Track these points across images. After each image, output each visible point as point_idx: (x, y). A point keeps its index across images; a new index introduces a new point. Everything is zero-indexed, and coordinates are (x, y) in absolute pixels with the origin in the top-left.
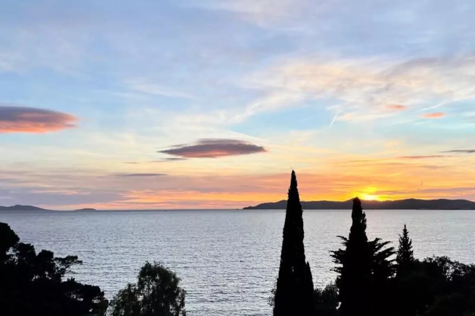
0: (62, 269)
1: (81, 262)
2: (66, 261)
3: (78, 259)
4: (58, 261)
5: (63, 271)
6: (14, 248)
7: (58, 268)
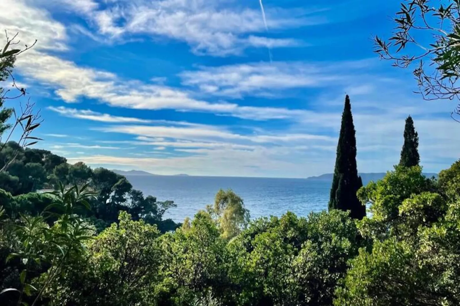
0: (162, 210)
1: (176, 206)
2: (166, 205)
3: (174, 204)
4: (159, 204)
5: (163, 211)
6: (129, 193)
7: (159, 209)
